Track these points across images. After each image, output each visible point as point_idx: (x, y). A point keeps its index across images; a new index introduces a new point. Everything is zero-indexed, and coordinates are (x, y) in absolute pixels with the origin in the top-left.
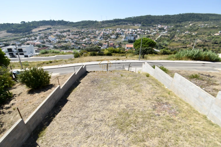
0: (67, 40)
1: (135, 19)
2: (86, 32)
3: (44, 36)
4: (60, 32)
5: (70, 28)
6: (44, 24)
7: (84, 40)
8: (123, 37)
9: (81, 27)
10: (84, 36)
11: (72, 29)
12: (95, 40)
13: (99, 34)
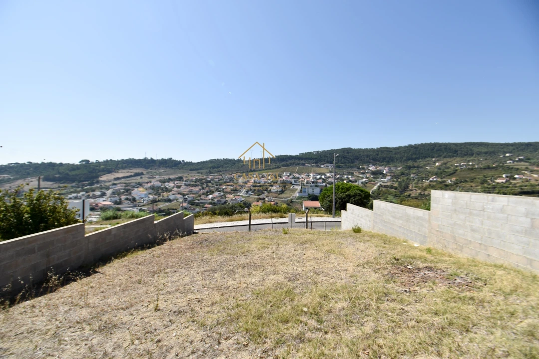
0: (171, 197)
1: (320, 156)
2: (217, 180)
3: (124, 189)
4: (160, 181)
5: (184, 173)
6: (131, 165)
7: (210, 196)
8: (297, 189)
9: (207, 171)
10: (212, 189)
11: (187, 175)
12: (234, 196)
13: (246, 183)
